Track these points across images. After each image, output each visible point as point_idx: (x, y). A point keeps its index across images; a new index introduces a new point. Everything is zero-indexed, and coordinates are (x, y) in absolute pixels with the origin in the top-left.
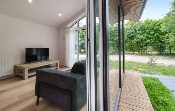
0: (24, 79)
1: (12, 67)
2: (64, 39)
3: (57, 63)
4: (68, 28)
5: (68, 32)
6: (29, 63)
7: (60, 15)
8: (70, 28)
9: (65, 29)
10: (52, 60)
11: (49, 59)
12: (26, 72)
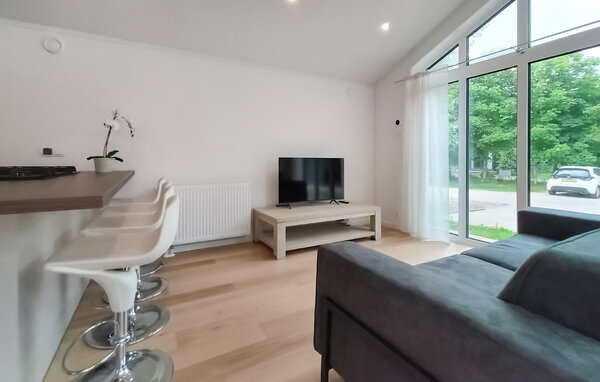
0: (275, 258)
1: (248, 214)
2: (398, 122)
3: (373, 217)
4: (416, 76)
5: (417, 93)
6: (287, 206)
7: (386, 27)
8: (423, 74)
9: (404, 80)
10: (355, 204)
11: (345, 200)
12: (281, 235)
